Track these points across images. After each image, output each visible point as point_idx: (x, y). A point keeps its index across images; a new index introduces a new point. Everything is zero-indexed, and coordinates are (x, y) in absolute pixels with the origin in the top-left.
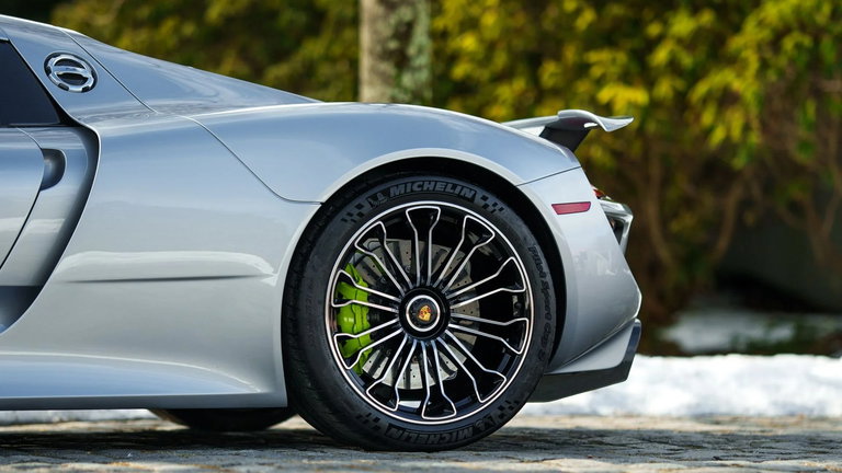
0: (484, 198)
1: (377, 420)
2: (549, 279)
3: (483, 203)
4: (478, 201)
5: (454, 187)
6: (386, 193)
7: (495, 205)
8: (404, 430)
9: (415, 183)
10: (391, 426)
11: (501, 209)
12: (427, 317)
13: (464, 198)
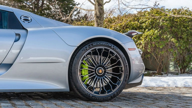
0: (114, 46)
1: (89, 95)
2: (127, 64)
3: (113, 47)
4: (112, 47)
5: (107, 44)
6: (92, 45)
7: (116, 48)
8: (96, 97)
9: (99, 43)
10: (93, 96)
11: (117, 49)
12: (101, 72)
13: (109, 46)
